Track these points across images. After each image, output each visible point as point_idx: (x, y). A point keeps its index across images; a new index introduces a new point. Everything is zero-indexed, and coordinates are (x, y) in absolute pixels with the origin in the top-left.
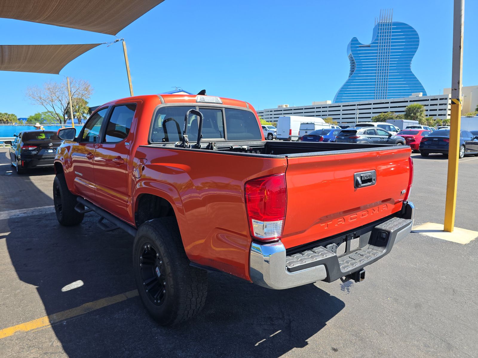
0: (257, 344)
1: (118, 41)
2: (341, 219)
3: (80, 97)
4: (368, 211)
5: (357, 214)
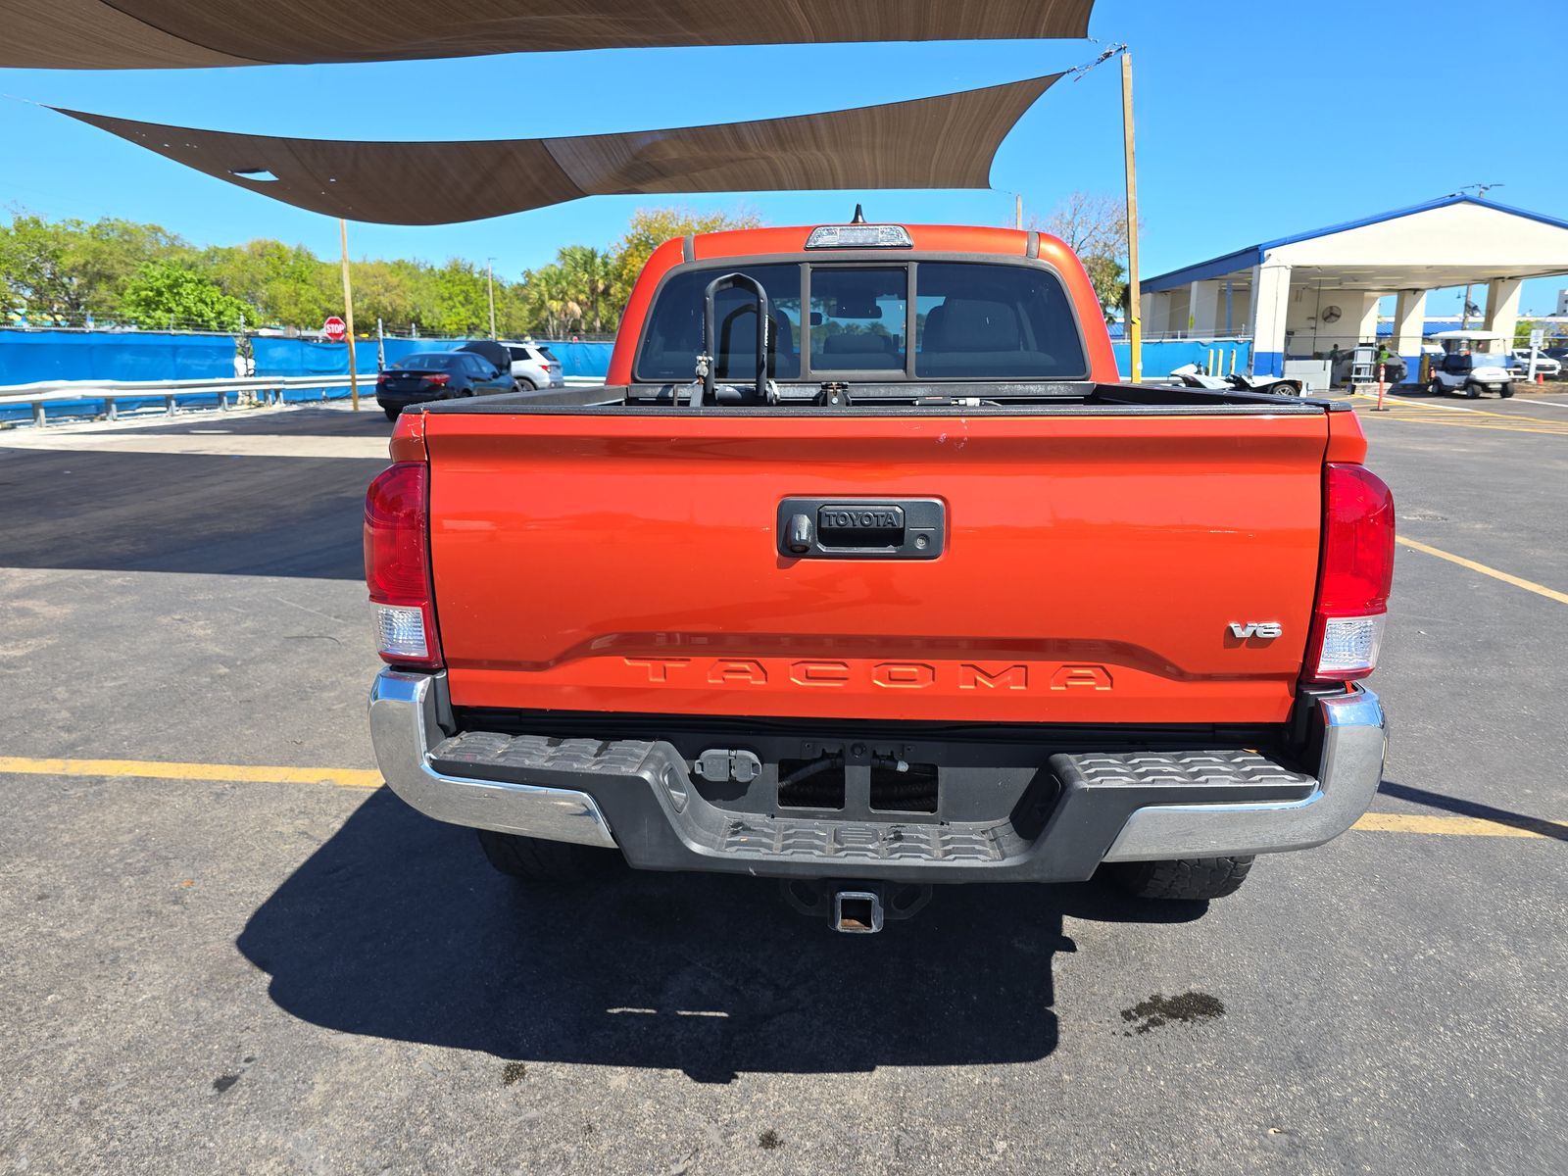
0: (616, 1011)
1: (1108, 55)
2: (746, 667)
3: (1098, 252)
4: (933, 669)
5: (845, 665)
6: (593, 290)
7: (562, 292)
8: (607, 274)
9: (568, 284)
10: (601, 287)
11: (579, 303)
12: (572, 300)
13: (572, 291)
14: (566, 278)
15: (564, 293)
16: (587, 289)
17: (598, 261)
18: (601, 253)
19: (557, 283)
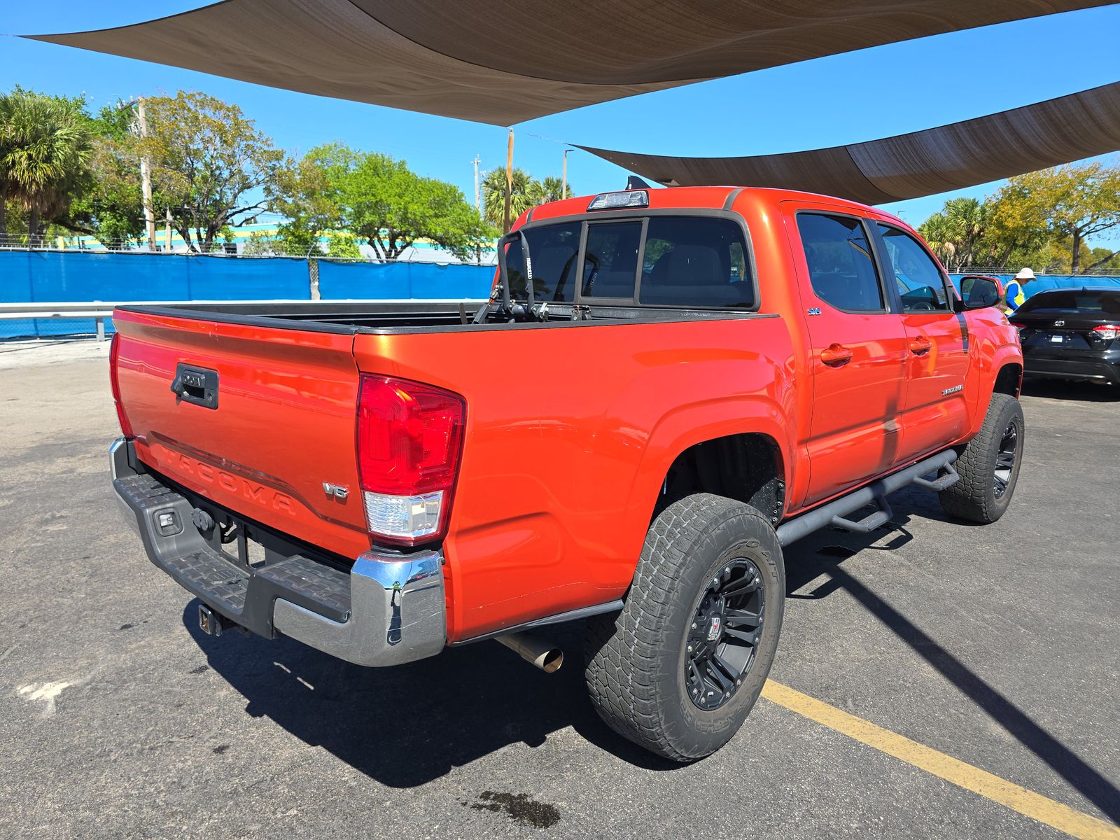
2: (188, 461)
4: (236, 480)
6: (969, 232)
7: (940, 234)
8: (983, 219)
9: (947, 228)
10: (976, 229)
11: (955, 243)
12: (949, 241)
13: (949, 234)
14: (946, 224)
15: (943, 235)
16: (964, 233)
17: (978, 209)
18: (981, 203)
19: (937, 228)
